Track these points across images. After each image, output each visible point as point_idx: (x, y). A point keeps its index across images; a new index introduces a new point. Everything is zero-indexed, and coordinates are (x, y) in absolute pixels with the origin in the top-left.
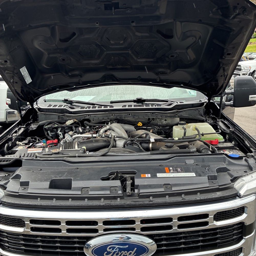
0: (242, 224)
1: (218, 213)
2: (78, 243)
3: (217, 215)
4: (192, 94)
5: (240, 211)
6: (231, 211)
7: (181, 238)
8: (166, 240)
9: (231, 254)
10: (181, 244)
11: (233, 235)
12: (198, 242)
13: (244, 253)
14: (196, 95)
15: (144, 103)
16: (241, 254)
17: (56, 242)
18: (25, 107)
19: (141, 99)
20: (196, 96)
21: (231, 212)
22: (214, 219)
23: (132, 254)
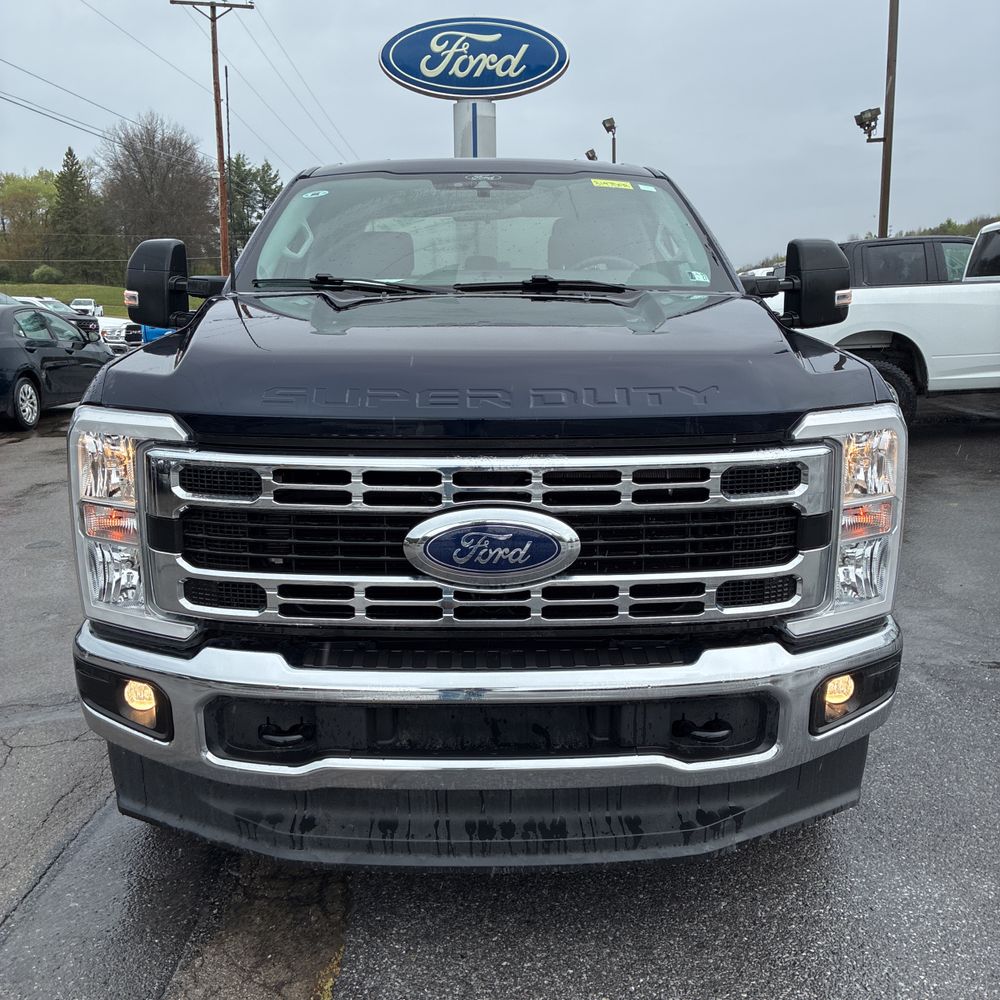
1: (731, 470)
2: (389, 535)
3: (731, 478)
4: (697, 279)
5: (788, 476)
6: (765, 473)
9: (766, 590)
10: (639, 548)
12: (684, 547)
13: (800, 595)
14: (709, 281)
16: (795, 597)
17: (334, 534)
19: (546, 280)
20: (709, 285)
21: (767, 476)
22: (722, 486)
23: (521, 556)
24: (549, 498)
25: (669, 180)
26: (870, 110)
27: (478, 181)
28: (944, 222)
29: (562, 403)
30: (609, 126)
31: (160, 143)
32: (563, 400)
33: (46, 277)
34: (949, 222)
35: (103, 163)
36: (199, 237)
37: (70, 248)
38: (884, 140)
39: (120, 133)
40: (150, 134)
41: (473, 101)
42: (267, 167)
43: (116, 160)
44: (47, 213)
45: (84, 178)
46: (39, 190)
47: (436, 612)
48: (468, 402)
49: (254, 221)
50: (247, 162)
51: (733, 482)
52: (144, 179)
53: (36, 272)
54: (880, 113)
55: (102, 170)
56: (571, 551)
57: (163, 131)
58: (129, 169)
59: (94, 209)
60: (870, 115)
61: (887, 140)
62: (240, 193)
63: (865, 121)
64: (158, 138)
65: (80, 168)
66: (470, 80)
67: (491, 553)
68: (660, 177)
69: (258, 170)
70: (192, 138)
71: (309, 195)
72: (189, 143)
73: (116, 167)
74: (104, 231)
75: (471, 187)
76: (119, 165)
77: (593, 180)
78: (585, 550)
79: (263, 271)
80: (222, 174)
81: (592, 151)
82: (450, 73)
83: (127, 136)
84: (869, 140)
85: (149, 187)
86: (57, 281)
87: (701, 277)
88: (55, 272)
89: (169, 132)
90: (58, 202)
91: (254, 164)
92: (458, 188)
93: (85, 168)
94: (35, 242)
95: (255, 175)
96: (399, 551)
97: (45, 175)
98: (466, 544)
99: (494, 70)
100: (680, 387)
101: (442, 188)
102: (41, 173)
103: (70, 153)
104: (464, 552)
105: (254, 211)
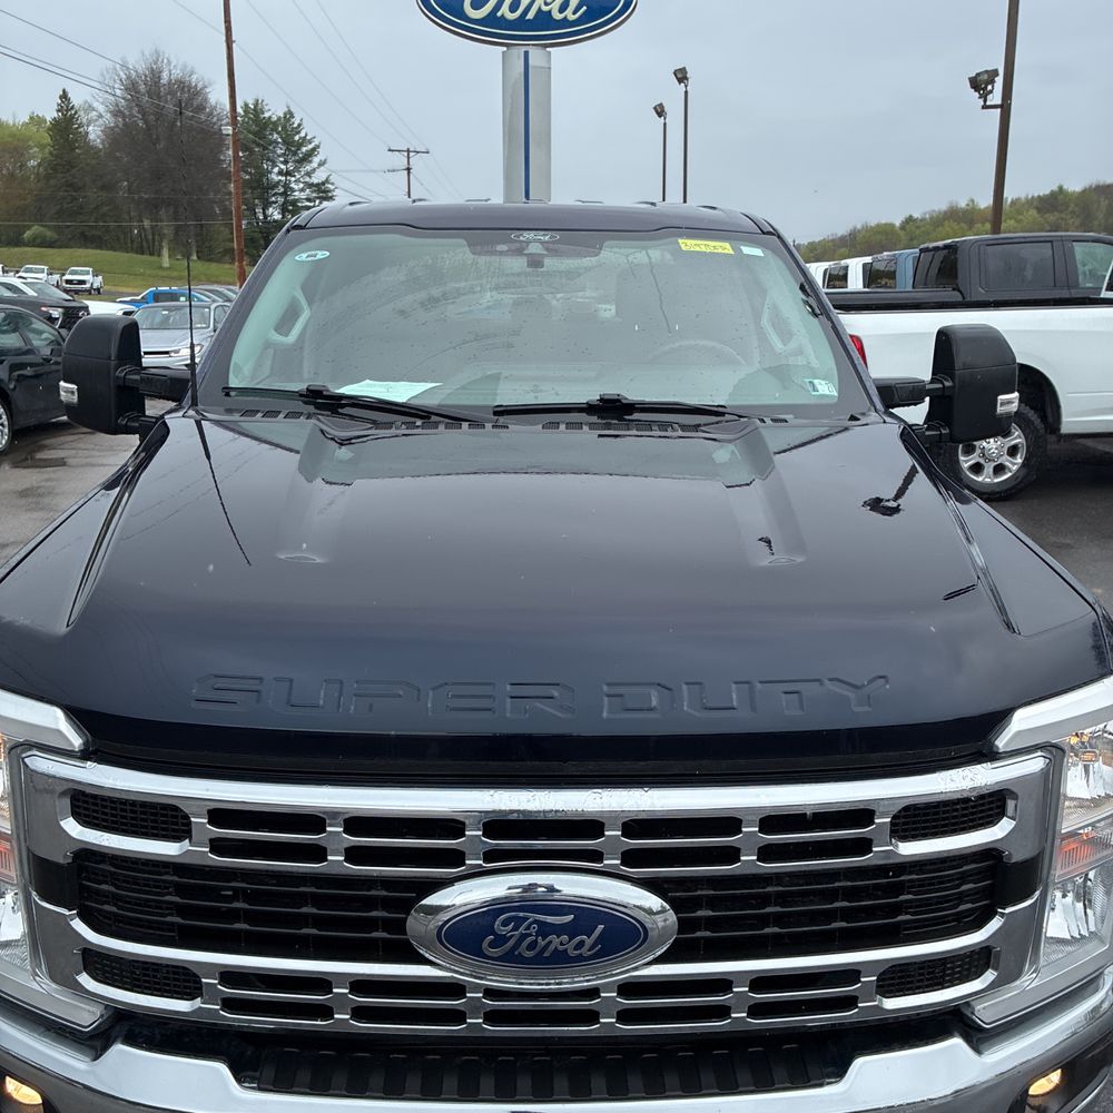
0: (994, 857)
1: (906, 809)
2: (386, 903)
3: (905, 817)
4: (821, 392)
5: (987, 807)
6: (955, 807)
7: (765, 900)
8: (712, 903)
9: (949, 969)
10: (765, 920)
11: (961, 898)
12: (831, 916)
13: (996, 969)
14: (836, 394)
15: (627, 417)
16: (987, 972)
17: (303, 899)
18: (138, 421)
19: (619, 401)
20: (836, 400)
21: (957, 810)
22: (892, 831)
23: (587, 947)
24: (630, 858)
25: (779, 237)
26: (986, 72)
27: (528, 242)
28: (1055, 188)
29: (651, 709)
30: (681, 76)
31: (166, 87)
32: (654, 703)
33: (39, 240)
34: (1061, 188)
35: (101, 109)
36: (212, 196)
37: (65, 206)
38: (1001, 106)
39: (121, 73)
40: (155, 75)
41: (524, 49)
42: (289, 115)
43: (117, 105)
44: (39, 165)
45: (81, 125)
46: (30, 138)
47: (457, 1016)
48: (508, 706)
49: (275, 177)
50: (267, 108)
51: (907, 823)
52: (149, 128)
53: (27, 234)
54: (998, 75)
55: (101, 116)
56: (663, 928)
57: (170, 71)
58: (132, 116)
59: (94, 162)
60: (986, 77)
61: (1005, 108)
62: (258, 145)
63: (980, 84)
64: (165, 80)
65: (76, 113)
66: (521, 23)
67: (541, 942)
68: (769, 233)
69: (279, 119)
70: (203, 79)
71: (304, 256)
72: (200, 86)
73: (117, 113)
74: (103, 188)
75: (519, 252)
76: (120, 111)
77: (680, 241)
78: (684, 925)
79: (239, 369)
80: (234, 129)
81: (661, 105)
82: (499, 14)
83: (128, 77)
84: (984, 108)
85: (154, 137)
86: (51, 245)
87: (826, 389)
88: (49, 234)
89: (177, 73)
90: (51, 153)
91: (274, 111)
92: (501, 253)
93: (82, 113)
94: (25, 199)
95: (275, 123)
96: (400, 926)
97: (36, 121)
98: (504, 930)
99: (550, 12)
100: (831, 680)
101: (479, 254)
102: (31, 118)
103: (64, 96)
104: (500, 940)
105: (274, 165)
